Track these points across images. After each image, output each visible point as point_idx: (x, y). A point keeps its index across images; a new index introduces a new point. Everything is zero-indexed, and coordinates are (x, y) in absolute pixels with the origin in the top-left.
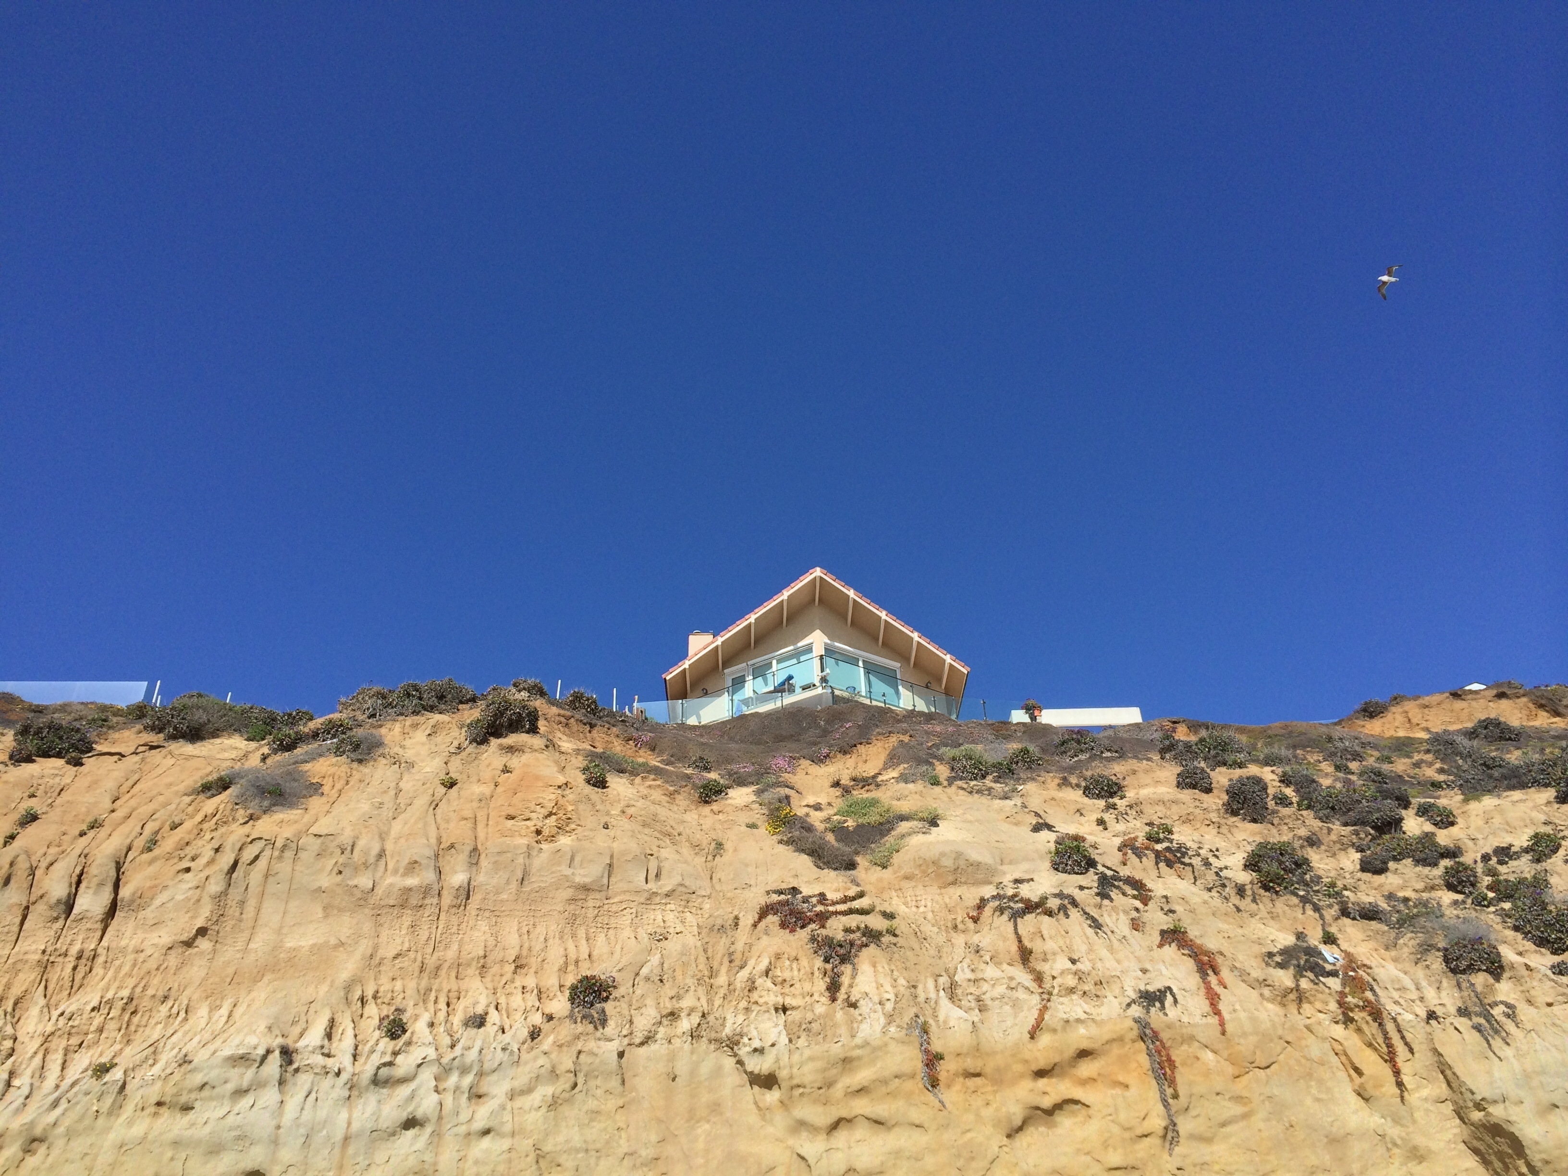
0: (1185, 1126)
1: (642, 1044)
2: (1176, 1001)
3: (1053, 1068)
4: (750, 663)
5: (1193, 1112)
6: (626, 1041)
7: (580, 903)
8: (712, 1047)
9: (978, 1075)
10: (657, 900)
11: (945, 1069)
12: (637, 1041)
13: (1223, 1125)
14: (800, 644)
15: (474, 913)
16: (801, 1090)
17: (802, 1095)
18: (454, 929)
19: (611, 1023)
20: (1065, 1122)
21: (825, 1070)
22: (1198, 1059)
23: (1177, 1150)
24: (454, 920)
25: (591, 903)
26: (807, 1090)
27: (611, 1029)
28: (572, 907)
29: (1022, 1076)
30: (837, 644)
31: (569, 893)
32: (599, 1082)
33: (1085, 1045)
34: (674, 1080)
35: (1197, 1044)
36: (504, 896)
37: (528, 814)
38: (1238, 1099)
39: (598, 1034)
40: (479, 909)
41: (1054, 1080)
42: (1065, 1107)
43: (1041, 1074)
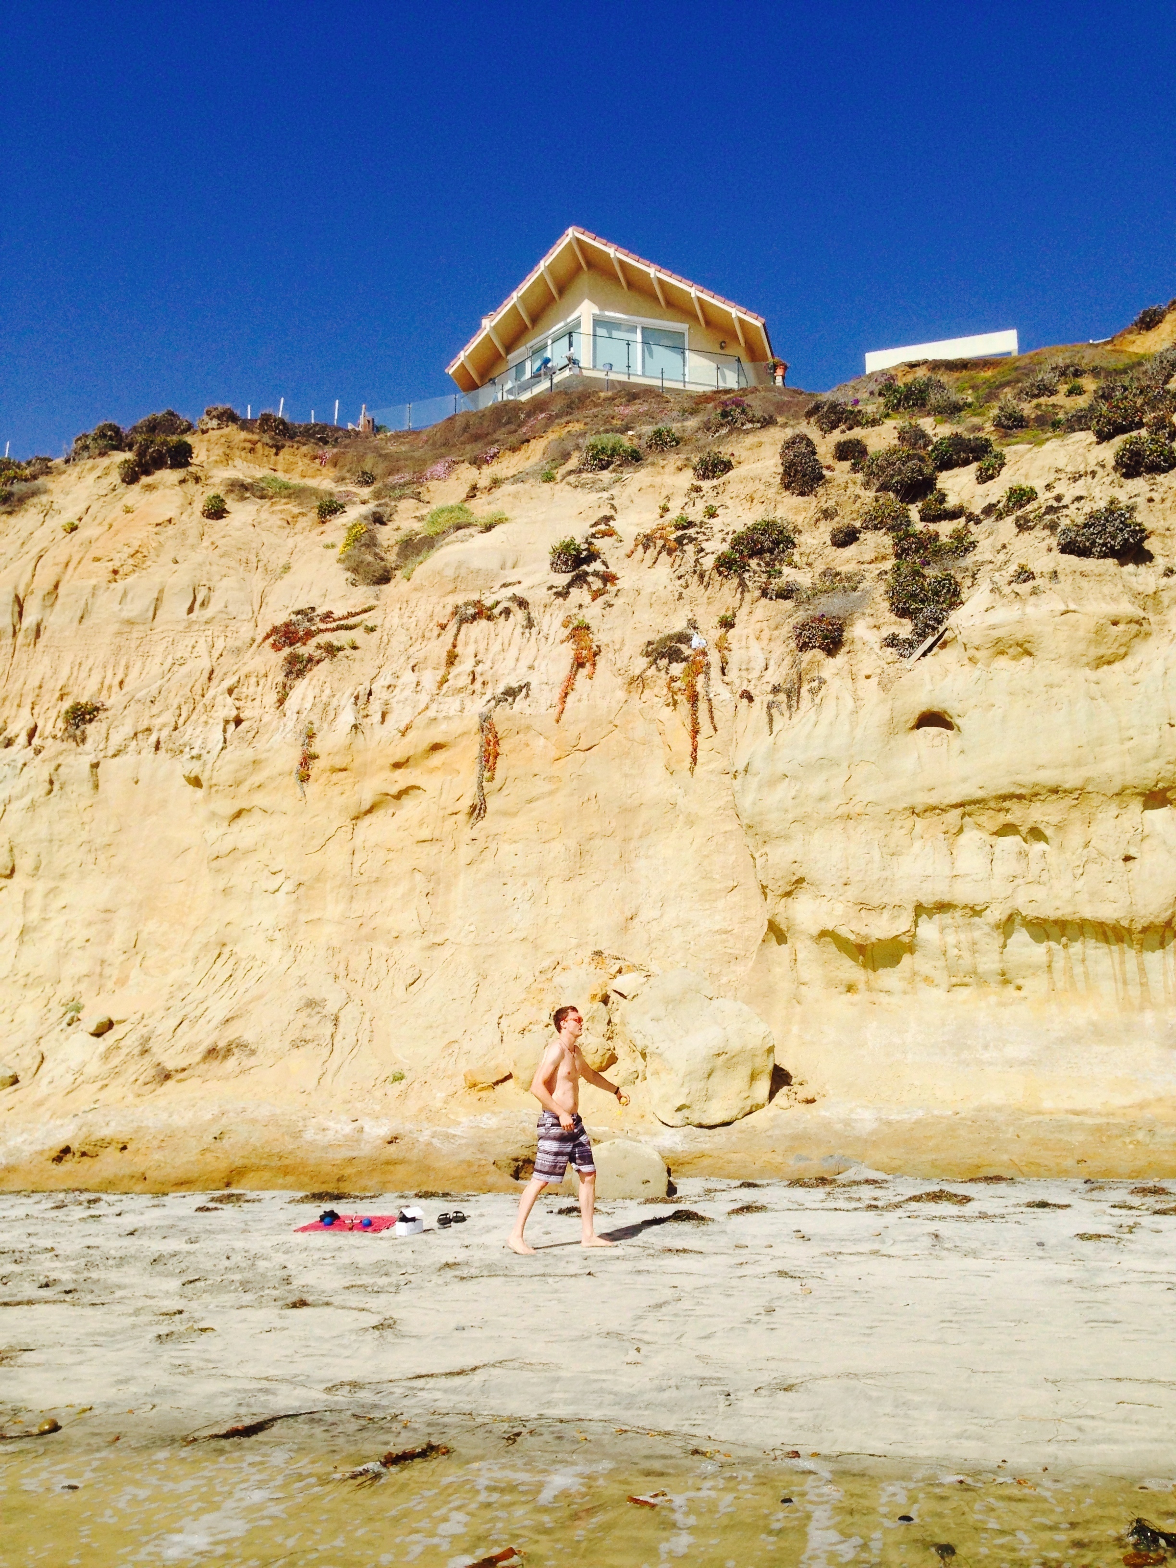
0: (493, 804)
1: (114, 756)
2: (527, 695)
3: (407, 761)
4: (529, 345)
5: (505, 792)
6: (102, 754)
7: (125, 636)
8: (169, 755)
9: (345, 770)
10: (196, 627)
11: (316, 767)
12: (110, 753)
13: (530, 801)
14: (569, 320)
15: (41, 649)
16: (216, 788)
17: (217, 791)
18: (24, 665)
19: (89, 741)
20: (408, 802)
21: (237, 771)
22: (528, 745)
23: (481, 824)
24: (25, 657)
25: (135, 635)
26: (221, 788)
27: (89, 745)
28: (118, 639)
29: (382, 768)
30: (608, 313)
31: (115, 627)
32: (74, 787)
33: (437, 740)
34: (137, 782)
35: (533, 732)
36: (67, 634)
37: (112, 556)
38: (550, 779)
39: (79, 750)
40: (46, 646)
41: (409, 770)
42: (410, 792)
43: (397, 766)
